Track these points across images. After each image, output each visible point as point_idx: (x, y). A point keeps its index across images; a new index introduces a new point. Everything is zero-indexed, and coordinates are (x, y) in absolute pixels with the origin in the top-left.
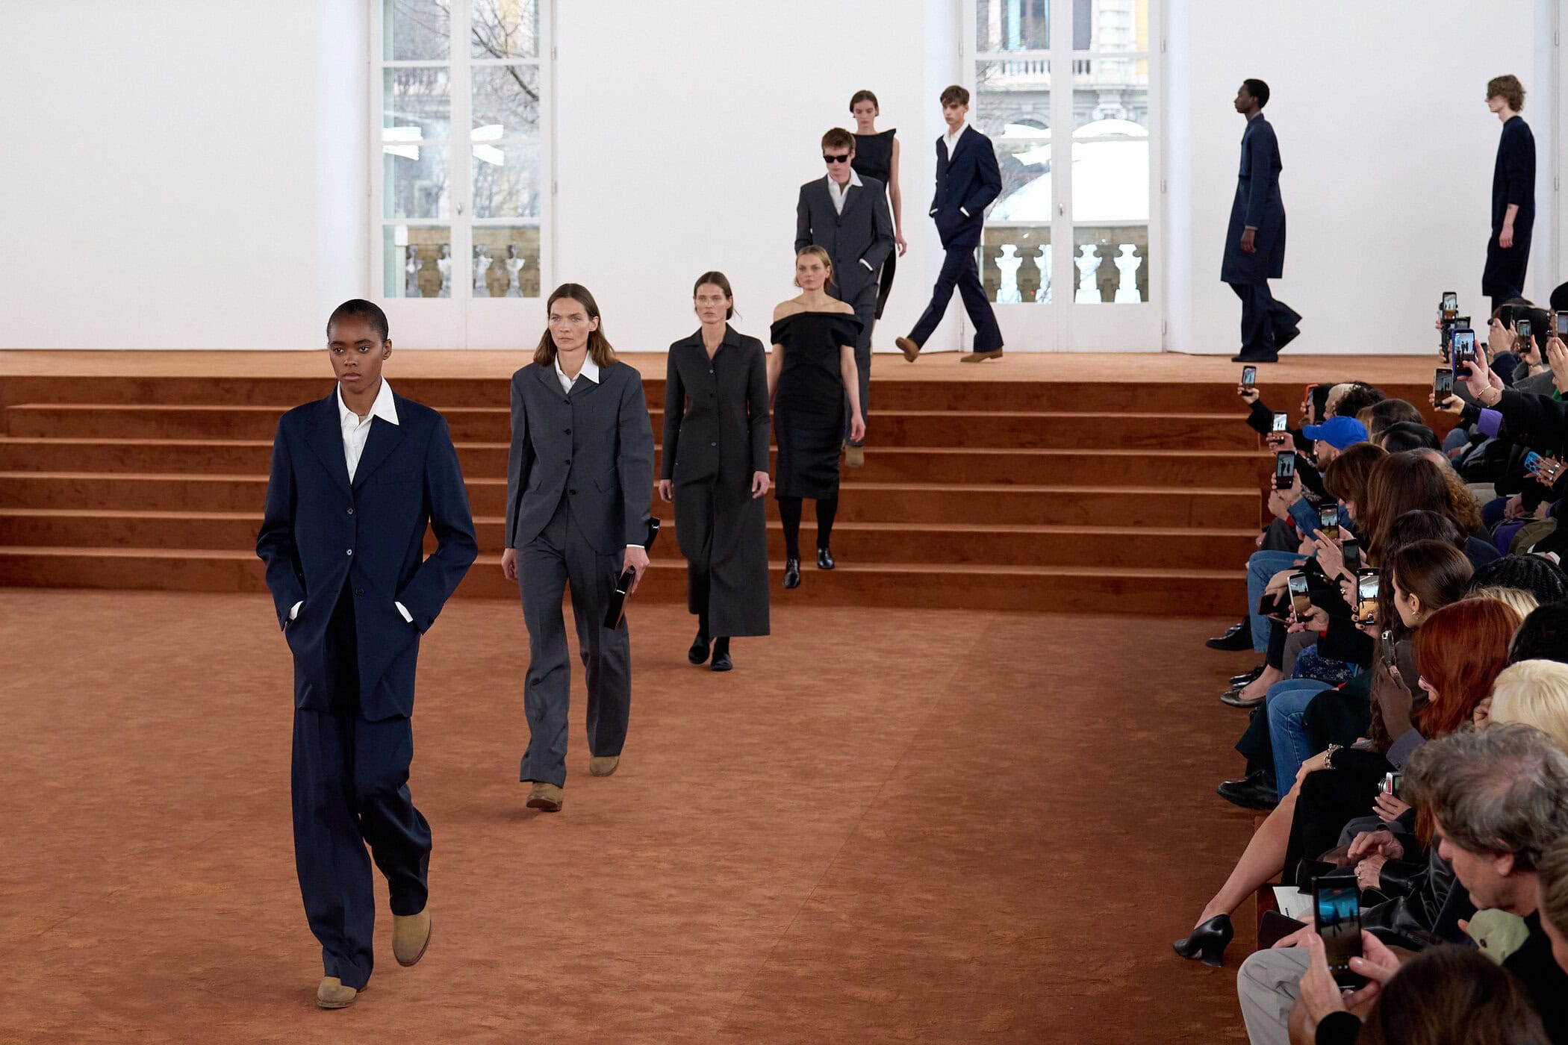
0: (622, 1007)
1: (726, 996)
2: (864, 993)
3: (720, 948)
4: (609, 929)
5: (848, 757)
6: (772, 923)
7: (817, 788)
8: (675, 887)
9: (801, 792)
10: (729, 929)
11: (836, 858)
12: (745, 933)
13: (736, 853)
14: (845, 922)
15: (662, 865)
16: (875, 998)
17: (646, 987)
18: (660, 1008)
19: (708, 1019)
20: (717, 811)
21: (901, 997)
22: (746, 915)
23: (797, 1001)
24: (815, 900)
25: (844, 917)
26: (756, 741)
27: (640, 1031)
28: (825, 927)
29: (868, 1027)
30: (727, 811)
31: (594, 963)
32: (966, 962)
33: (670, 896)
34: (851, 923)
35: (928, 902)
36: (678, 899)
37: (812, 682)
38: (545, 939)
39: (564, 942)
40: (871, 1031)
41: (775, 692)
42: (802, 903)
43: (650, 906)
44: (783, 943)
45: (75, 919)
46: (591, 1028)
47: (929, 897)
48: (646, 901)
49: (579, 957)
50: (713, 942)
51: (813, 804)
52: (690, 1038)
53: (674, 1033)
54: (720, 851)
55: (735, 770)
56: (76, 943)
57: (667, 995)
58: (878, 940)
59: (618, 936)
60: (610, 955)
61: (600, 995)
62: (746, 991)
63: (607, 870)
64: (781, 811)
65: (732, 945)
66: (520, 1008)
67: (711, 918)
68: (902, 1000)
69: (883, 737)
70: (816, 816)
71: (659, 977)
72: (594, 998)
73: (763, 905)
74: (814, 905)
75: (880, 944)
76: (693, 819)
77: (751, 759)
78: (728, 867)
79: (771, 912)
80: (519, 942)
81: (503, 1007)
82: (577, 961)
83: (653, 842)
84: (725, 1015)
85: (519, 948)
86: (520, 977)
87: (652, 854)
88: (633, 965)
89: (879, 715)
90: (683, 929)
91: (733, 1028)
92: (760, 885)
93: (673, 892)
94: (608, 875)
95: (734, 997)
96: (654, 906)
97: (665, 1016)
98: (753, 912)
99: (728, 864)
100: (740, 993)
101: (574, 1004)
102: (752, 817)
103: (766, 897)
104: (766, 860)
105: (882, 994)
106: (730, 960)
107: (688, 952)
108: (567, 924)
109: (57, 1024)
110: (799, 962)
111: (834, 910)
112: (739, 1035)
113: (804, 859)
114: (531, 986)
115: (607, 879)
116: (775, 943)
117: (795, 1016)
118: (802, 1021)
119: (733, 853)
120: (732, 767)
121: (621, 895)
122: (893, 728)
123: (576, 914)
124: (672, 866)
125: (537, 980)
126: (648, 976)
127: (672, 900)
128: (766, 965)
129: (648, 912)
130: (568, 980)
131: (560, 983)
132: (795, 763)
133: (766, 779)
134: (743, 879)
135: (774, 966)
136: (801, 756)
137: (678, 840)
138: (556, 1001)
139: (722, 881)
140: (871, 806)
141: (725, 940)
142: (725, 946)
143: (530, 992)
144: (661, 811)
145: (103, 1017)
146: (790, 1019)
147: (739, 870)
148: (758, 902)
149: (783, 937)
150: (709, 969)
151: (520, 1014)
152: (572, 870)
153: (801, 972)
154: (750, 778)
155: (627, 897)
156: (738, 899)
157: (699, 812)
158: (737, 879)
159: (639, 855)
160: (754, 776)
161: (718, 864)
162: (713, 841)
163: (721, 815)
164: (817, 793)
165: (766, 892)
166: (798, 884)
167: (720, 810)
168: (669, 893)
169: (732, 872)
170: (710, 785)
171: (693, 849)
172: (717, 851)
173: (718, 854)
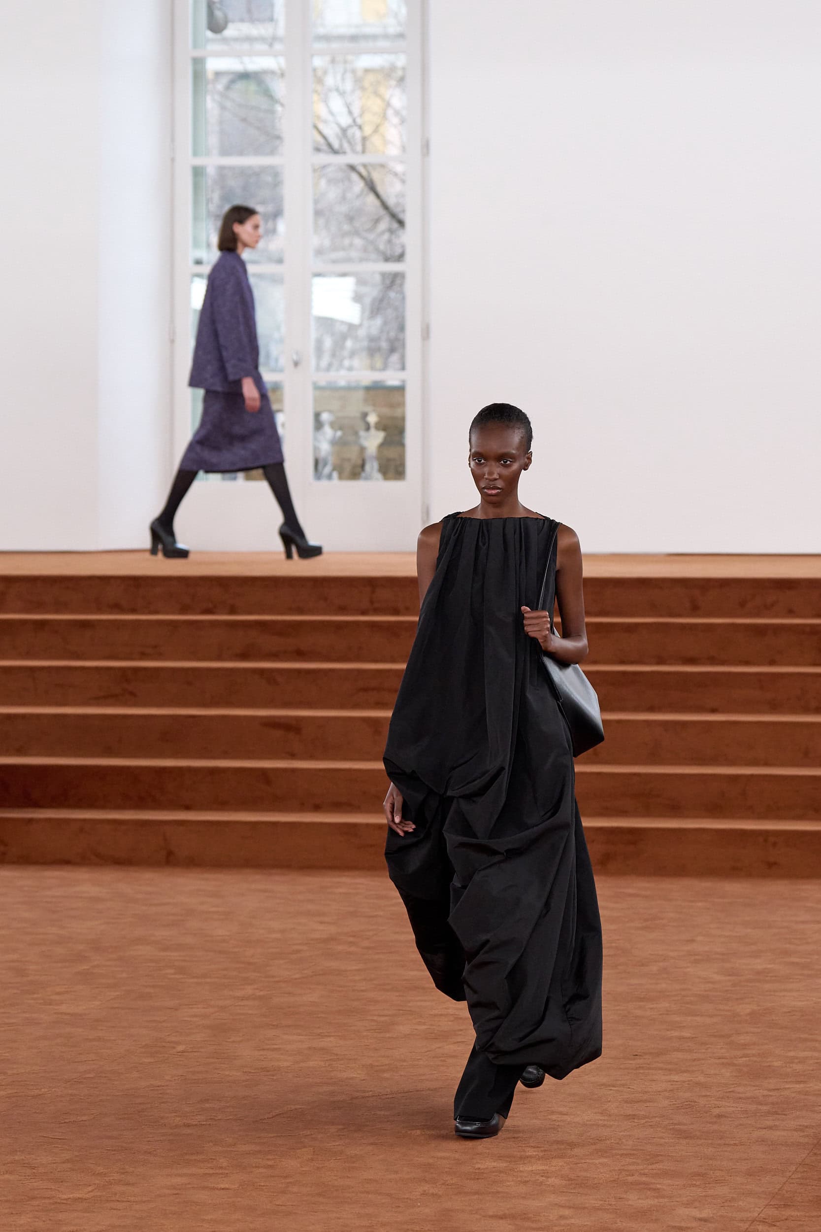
5: (815, 1054)
7: (770, 1090)
8: (570, 1207)
9: (749, 1095)
11: (795, 1171)
13: (654, 1167)
15: (552, 1180)
20: (633, 1117)
24: (763, 1221)
26: (688, 1035)
30: (645, 1117)
33: (562, 1217)
36: (573, 1221)
37: (769, 966)
41: (717, 977)
42: (744, 1226)
48: (529, 1224)
51: (765, 1108)
54: (633, 1164)
55: (659, 1068)
63: (476, 1186)
64: (719, 1116)
70: (769, 1123)
76: (598, 1125)
77: (680, 1055)
78: (644, 1183)
83: (541, 1154)
92: (688, 1205)
93: (567, 1212)
94: (476, 1193)
99: (644, 1179)
102: (679, 1124)
103: (696, 1219)
104: (698, 1174)
113: (750, 1174)
115: (473, 1197)
119: (650, 1167)
120: (655, 1065)
121: (492, 1217)
124: (565, 1182)
132: (741, 1061)
133: (701, 1079)
134: (663, 1197)
136: (749, 1052)
137: (577, 1151)
139: (635, 1200)
144: (554, 1117)
147: (658, 1186)
148: (683, 1224)
154: (676, 1078)
155: (502, 1218)
156: (657, 1220)
157: (606, 1118)
158: (657, 1197)
159: (521, 1169)
160: (685, 1074)
161: (630, 1179)
162: (625, 1152)
163: (636, 1121)
164: (771, 1096)
165: (696, 1213)
166: (740, 1203)
167: (634, 1115)
168: (561, 1213)
169: (649, 1189)
170: (623, 1085)
171: (597, 1162)
172: (629, 1164)
173: (631, 1168)
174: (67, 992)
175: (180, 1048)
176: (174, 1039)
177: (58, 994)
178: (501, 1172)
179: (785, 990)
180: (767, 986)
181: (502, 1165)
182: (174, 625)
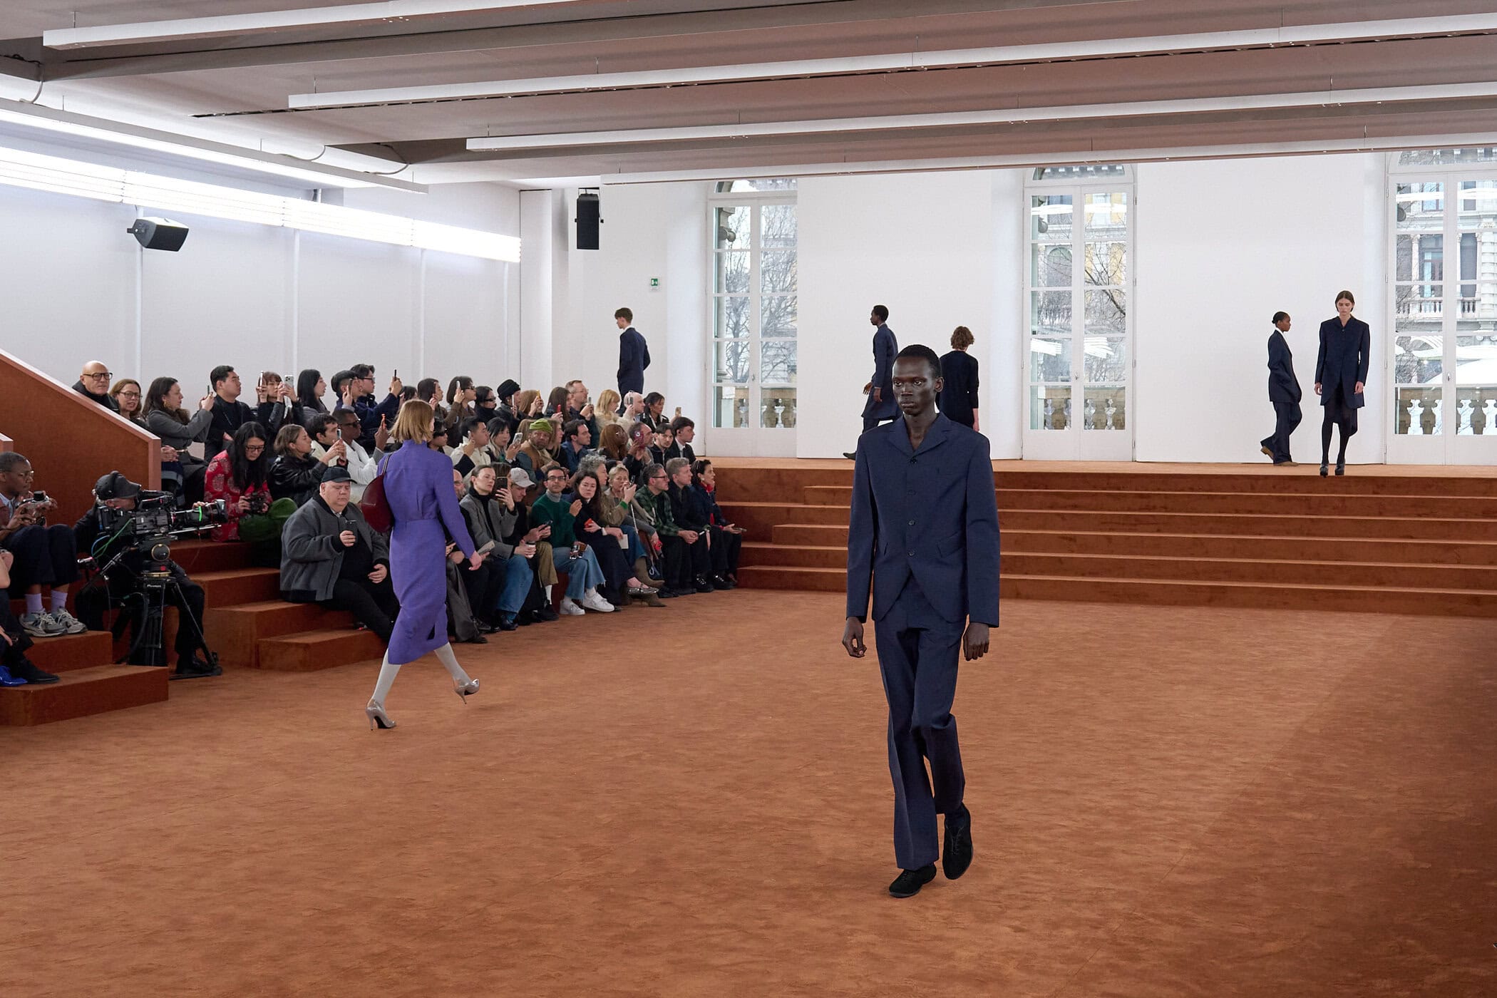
0: (1147, 818)
1: (1212, 814)
2: (1298, 815)
3: (1211, 789)
4: (1143, 776)
5: (1300, 690)
6: (1243, 777)
7: (1280, 706)
8: (1186, 756)
9: (1269, 707)
10: (1217, 779)
11: (1288, 743)
12: (1227, 781)
14: (1291, 777)
15: (1179, 744)
16: (1305, 819)
17: (1163, 808)
18: (1170, 819)
19: (1199, 826)
20: (1216, 717)
22: (1229, 771)
23: (1256, 818)
24: (1272, 764)
25: (1290, 774)
28: (1278, 780)
30: (1222, 717)
31: (1132, 794)
32: (1364, 801)
34: (1294, 778)
35: (1343, 767)
38: (1103, 781)
39: (1113, 782)
40: (1301, 836)
42: (1264, 766)
43: (1170, 765)
44: (1250, 787)
45: (822, 762)
46: (1126, 828)
47: (1344, 765)
48: (1167, 763)
49: (1123, 791)
50: (1208, 785)
51: (1276, 714)
54: (1216, 737)
55: (1230, 695)
56: (820, 774)
57: (1175, 812)
58: (1310, 788)
59: (1149, 780)
60: (1142, 790)
61: (1134, 811)
62: (1224, 812)
65: (1218, 787)
66: (1084, 816)
67: (1206, 772)
69: (1323, 680)
71: (1170, 803)
72: (1130, 813)
74: (1271, 768)
75: (1311, 790)
76: (1200, 720)
79: (1244, 771)
80: (1088, 781)
81: (1073, 815)
82: (1121, 793)
84: (1210, 824)
85: (1087, 785)
86: (1086, 800)
87: (1173, 737)
88: (1156, 796)
90: (1189, 777)
91: (1214, 831)
92: (1239, 756)
93: (1184, 758)
94: (1145, 748)
95: (1217, 815)
96: (1172, 765)
97: (1173, 823)
98: (1233, 770)
99: (1220, 744)
100: (1220, 813)
101: (1118, 815)
102: (1237, 720)
103: (1242, 763)
104: (1244, 743)
105: (1310, 816)
106: (1216, 795)
107: (1189, 790)
108: (1117, 773)
109: (804, 815)
110: (1258, 798)
111: (1283, 771)
112: (1218, 836)
113: (1268, 743)
114: (1092, 805)
115: (1144, 750)
116: (1245, 787)
117: (1254, 826)
118: (1257, 829)
119: (1223, 739)
120: (1228, 693)
122: (1330, 675)
123: (1123, 768)
124: (1185, 745)
125: (1096, 802)
126: (1164, 802)
127: (1183, 762)
128: (1238, 799)
130: (1115, 803)
131: (1110, 804)
132: (1267, 692)
133: (1248, 700)
134: (1228, 752)
135: (1243, 799)
136: (1271, 688)
137: (1191, 731)
138: (1106, 813)
139: (1215, 753)
140: (1312, 716)
141: (1215, 784)
142: (1213, 788)
143: (1091, 808)
144: (1182, 716)
145: (832, 812)
146: (1250, 828)
147: (1226, 748)
148: (1237, 765)
150: (1203, 799)
151: (1083, 819)
153: (1259, 803)
154: (1238, 699)
155: (1156, 760)
156: (1225, 763)
157: (1204, 717)
158: (1225, 752)
160: (1241, 698)
161: (1214, 744)
162: (1212, 732)
163: (1218, 718)
164: (1279, 709)
165: (1242, 760)
167: (1218, 715)
168: (1182, 759)
169: (1222, 749)
170: (1213, 702)
171: (1199, 736)
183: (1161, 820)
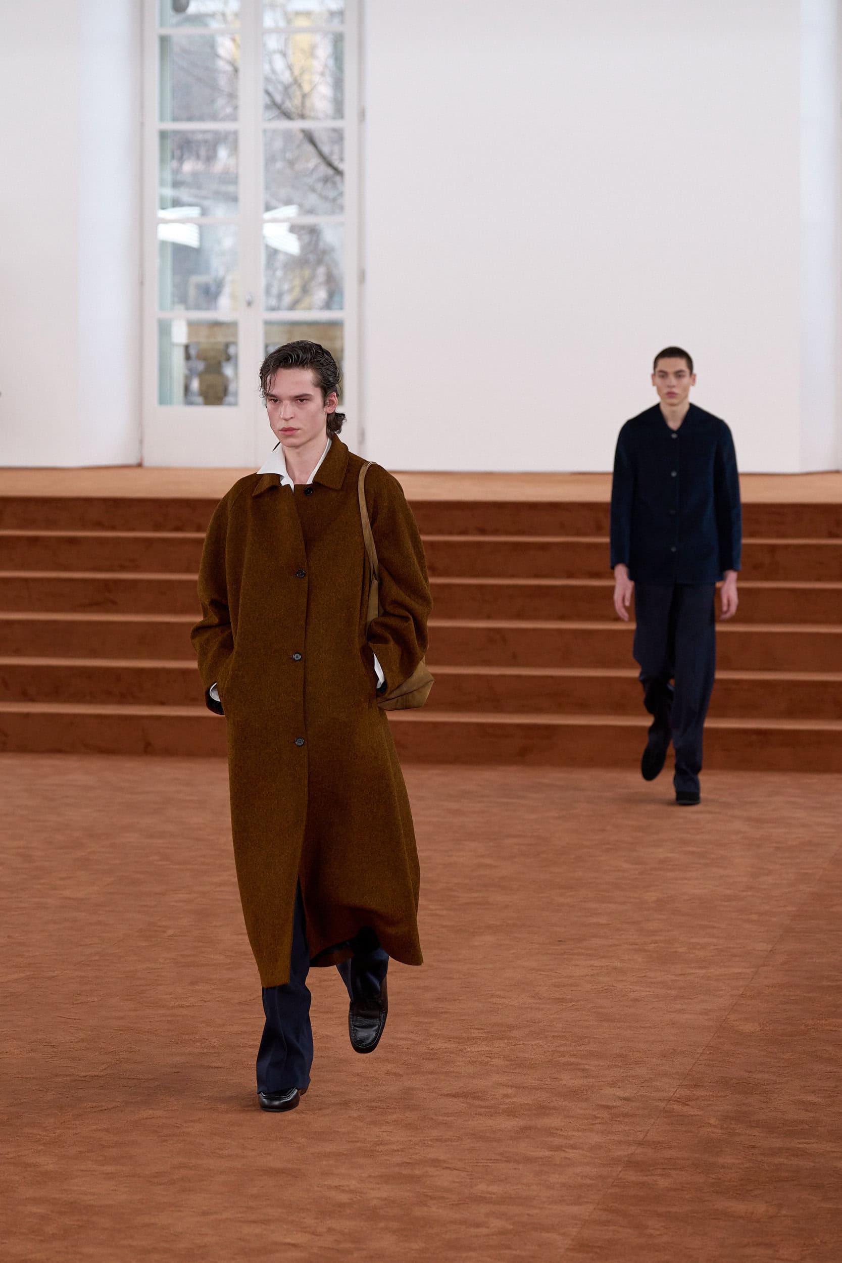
0: (451, 1222)
1: (575, 1210)
2: (739, 1207)
3: (567, 1155)
4: (435, 1133)
5: (715, 940)
6: (627, 1128)
7: (677, 975)
8: (512, 1087)
9: (659, 979)
10: (576, 1134)
11: (703, 1053)
12: (595, 1138)
13: (582, 1048)
14: (715, 1126)
15: (495, 1061)
16: (752, 1213)
17: (481, 1199)
18: (497, 1224)
19: (552, 1236)
20: (560, 1001)
21: (784, 1212)
22: (596, 1118)
23: (659, 1215)
24: (678, 1101)
25: (713, 1121)
26: (604, 922)
27: (474, 1250)
28: (691, 1132)
29: (745, 1246)
30: (571, 1001)
31: (417, 1172)
33: (506, 1095)
34: (722, 1128)
35: (813, 1104)
36: (515, 1100)
37: (670, 855)
38: (359, 1144)
39: (380, 1148)
41: (626, 866)
42: (662, 1105)
43: (482, 1107)
44: (640, 1150)
46: (415, 1246)
48: (477, 1102)
49: (400, 1165)
50: (559, 1148)
51: (673, 992)
52: (533, 1257)
53: (514, 1252)
54: (565, 1045)
55: (579, 954)
57: (505, 1208)
58: (753, 1147)
59: (446, 1141)
60: (435, 1163)
61: (425, 1209)
62: (598, 1204)
63: (430, 1066)
64: (636, 1000)
65: (581, 1152)
66: (331, 1222)
67: (555, 1121)
68: (785, 1216)
69: (755, 917)
70: (678, 1007)
71: (494, 1188)
72: (418, 1212)
73: (614, 1107)
74: (677, 1107)
75: (756, 1151)
76: (532, 1009)
78: (572, 1064)
79: (626, 1115)
80: (329, 1148)
81: (310, 1221)
82: (397, 1169)
83: (485, 1035)
84: (574, 1231)
85: (327, 1155)
86: (330, 1187)
87: (484, 1048)
88: (463, 1174)
89: (750, 893)
90: (523, 1132)
91: (582, 1246)
92: (613, 1084)
93: (510, 1091)
94: (432, 1073)
95: (584, 1211)
96: (486, 1107)
97: (503, 1232)
98: (605, 1114)
99: (573, 1060)
100: (591, 1207)
101: (396, 1218)
102: (601, 1007)
103: (620, 1098)
104: (620, 1056)
105: (761, 1208)
106: (578, 1170)
107: (528, 1160)
108: (384, 1128)
110: (659, 1171)
111: (700, 1113)
112: (591, 1255)
113: (666, 1054)
114: (344, 1198)
115: (430, 1076)
116: (632, 1149)
117: (658, 1233)
118: (666, 1238)
119: (579, 1048)
120: (576, 951)
121: (446, 1095)
122: (767, 908)
123: (395, 1117)
124: (507, 1063)
125: (351, 1190)
126: (481, 1187)
127: (507, 1101)
128: (621, 1175)
129: (481, 1115)
130: (387, 1191)
131: (378, 1193)
132: (651, 946)
133: (618, 964)
134: (590, 1077)
135: (632, 1176)
136: (657, 938)
137: (515, 1033)
138: (372, 1214)
139: (568, 1080)
140: (742, 996)
141: (573, 1147)
142: (572, 1154)
143: (341, 1205)
144: (494, 1000)
146: (651, 1236)
147: (587, 1067)
148: (609, 1104)
149: (641, 1144)
150: (554, 1178)
151: (330, 1230)
152: (389, 1067)
153: (663, 1183)
154: (597, 963)
155: (455, 1097)
156: (587, 1100)
157: (538, 1001)
158: (586, 1077)
159: (469, 1050)
160: (604, 960)
161: (562, 1060)
162: (556, 1034)
163: (564, 1004)
164: (678, 980)
165: (619, 1092)
166: (657, 1083)
167: (563, 998)
168: (505, 1092)
169: (579, 1069)
170: (551, 970)
171: (533, 1043)
172: (561, 1046)
173: (562, 1049)
174: (69, 878)
175: (170, 932)
176: (164, 923)
177: (62, 879)
178: (451, 1053)
179: (685, 879)
180: (670, 875)
181: (453, 1046)
182: (149, 541)
183: (478, 1225)
